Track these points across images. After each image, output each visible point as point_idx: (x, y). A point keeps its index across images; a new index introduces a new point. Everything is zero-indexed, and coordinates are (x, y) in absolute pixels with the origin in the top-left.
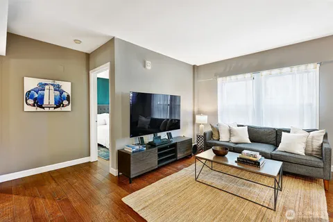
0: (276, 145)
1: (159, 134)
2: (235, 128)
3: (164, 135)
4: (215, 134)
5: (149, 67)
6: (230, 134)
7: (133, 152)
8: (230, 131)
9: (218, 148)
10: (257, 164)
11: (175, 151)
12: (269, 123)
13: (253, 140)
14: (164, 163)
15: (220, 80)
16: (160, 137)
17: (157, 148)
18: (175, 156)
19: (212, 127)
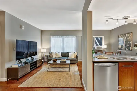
0: (68, 57)
1: (28, 58)
2: (57, 53)
3: (30, 58)
4: (51, 56)
5: (23, 29)
6: (56, 55)
7: (19, 67)
8: (56, 54)
9: (54, 60)
10: (65, 62)
11: (36, 64)
12: (66, 51)
13: (62, 56)
14: (32, 70)
15: (51, 37)
16: (29, 59)
17: (29, 63)
18: (36, 66)
19: (50, 53)
